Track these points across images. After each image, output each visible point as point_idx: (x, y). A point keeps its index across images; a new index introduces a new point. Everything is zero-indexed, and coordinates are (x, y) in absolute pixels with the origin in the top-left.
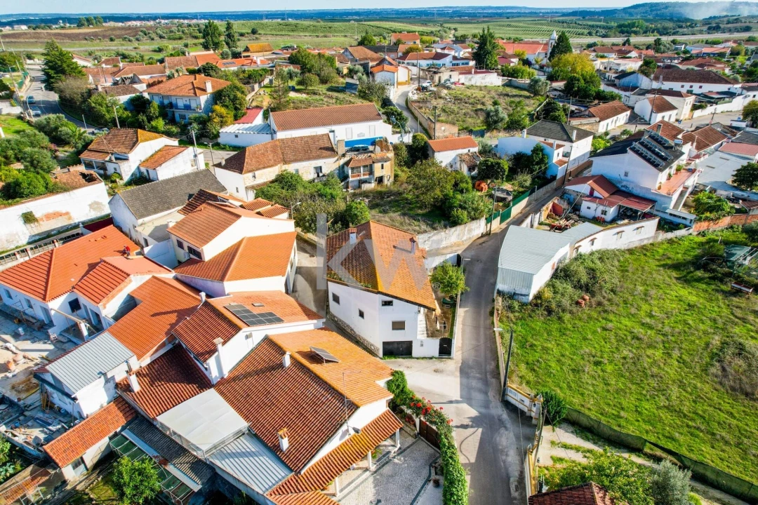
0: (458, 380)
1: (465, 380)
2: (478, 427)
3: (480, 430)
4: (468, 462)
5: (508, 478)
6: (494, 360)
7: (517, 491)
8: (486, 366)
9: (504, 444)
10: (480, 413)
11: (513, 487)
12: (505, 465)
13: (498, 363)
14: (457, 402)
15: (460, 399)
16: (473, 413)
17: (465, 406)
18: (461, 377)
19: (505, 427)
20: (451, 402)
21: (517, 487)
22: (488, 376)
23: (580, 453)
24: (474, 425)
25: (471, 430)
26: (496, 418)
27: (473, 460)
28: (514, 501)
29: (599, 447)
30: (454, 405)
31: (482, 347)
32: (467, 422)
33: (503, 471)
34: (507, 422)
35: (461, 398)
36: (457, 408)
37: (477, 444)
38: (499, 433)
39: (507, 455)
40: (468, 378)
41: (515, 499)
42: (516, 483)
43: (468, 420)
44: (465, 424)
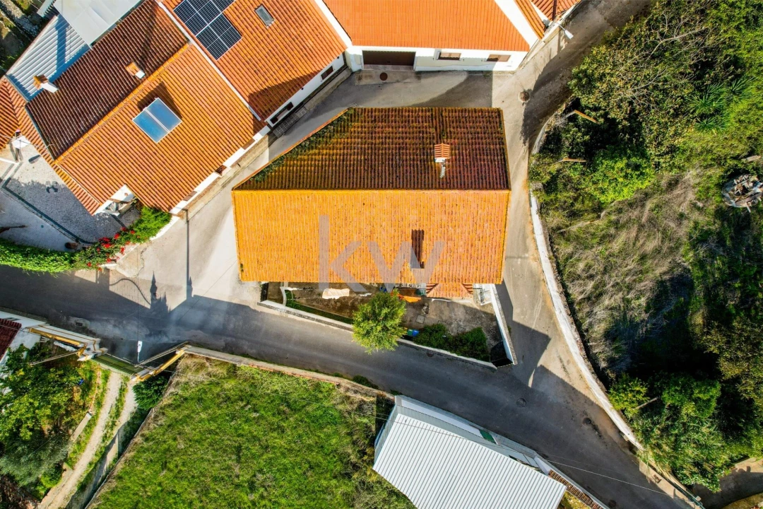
0: (226, 299)
1: (224, 308)
2: (152, 305)
3: (149, 307)
4: (111, 283)
5: (90, 319)
6: (259, 354)
7: (77, 323)
8: (249, 341)
9: (129, 328)
10: (171, 312)
11: (80, 321)
12: (103, 320)
13: (252, 358)
14: (189, 290)
15: (193, 293)
16: (172, 304)
17: (182, 298)
18: (229, 304)
19: (150, 335)
20: (189, 283)
21: (81, 324)
22: (229, 339)
23: (116, 402)
24: (155, 302)
25: (149, 296)
26: (163, 329)
27: (112, 289)
28: (65, 318)
29: (124, 425)
30: (185, 286)
31: (284, 346)
32: (159, 295)
33: (98, 317)
34: (156, 339)
35: (195, 296)
36: (180, 288)
37: (130, 298)
38: (143, 326)
39: (115, 326)
40: (228, 313)
41: (68, 319)
42: (84, 325)
43: (162, 296)
44: (157, 292)
